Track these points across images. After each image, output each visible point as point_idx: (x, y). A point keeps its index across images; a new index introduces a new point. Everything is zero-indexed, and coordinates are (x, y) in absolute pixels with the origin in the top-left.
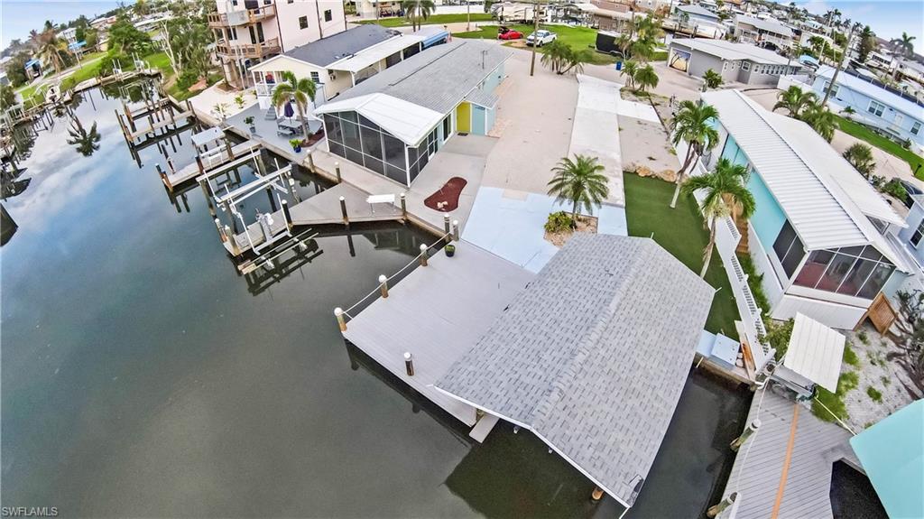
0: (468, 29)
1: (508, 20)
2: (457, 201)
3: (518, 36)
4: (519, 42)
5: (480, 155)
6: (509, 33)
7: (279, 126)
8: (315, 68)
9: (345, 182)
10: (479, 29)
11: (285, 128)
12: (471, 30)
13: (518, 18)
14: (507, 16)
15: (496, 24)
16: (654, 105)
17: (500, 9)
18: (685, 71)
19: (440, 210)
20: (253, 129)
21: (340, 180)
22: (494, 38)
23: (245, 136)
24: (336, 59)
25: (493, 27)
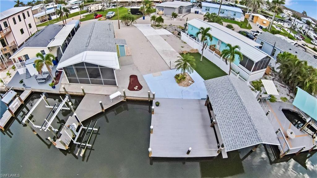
0: (80, 18)
1: (93, 11)
2: (140, 84)
3: (101, 16)
4: (102, 18)
5: (131, 64)
6: (98, 16)
7: (37, 80)
8: (42, 48)
9: (87, 93)
10: (84, 17)
11: (40, 79)
12: (82, 18)
13: (96, 10)
14: (92, 10)
15: (89, 13)
16: (165, 28)
17: (89, 8)
18: (163, 14)
19: (137, 90)
20: (24, 85)
21: (85, 94)
22: (93, 18)
23: (21, 89)
24: (49, 42)
25: (88, 15)
